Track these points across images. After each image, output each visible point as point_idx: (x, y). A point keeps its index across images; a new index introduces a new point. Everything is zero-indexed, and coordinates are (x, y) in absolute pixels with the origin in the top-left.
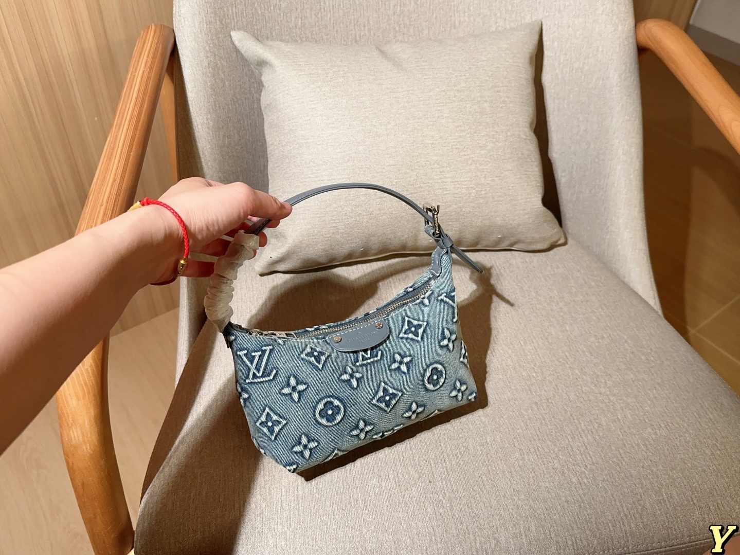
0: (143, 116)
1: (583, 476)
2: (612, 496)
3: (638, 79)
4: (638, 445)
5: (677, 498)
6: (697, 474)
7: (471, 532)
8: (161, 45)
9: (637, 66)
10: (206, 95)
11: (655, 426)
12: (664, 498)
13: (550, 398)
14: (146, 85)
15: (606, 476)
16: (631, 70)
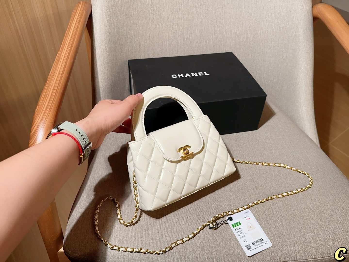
0: (74, 44)
1: (277, 222)
2: (290, 232)
3: (313, 33)
4: (304, 209)
5: (322, 235)
6: (333, 224)
7: (221, 246)
8: (85, 11)
9: (312, 26)
10: (105, 35)
11: (313, 200)
12: (315, 235)
13: (263, 185)
14: (77, 30)
15: (288, 223)
16: (309, 29)
